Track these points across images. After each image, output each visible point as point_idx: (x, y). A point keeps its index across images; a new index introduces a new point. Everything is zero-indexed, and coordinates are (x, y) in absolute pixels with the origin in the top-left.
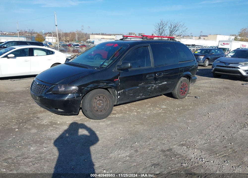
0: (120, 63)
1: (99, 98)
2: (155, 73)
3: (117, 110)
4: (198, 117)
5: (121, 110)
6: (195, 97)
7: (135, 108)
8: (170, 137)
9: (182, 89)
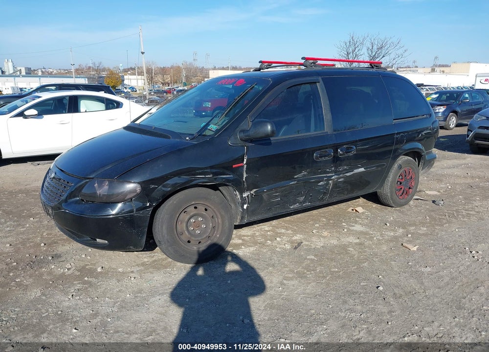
0: (247, 124)
1: (194, 211)
2: (336, 147)
3: (244, 236)
4: (444, 258)
5: (253, 236)
6: (434, 202)
7: (287, 230)
8: (374, 317)
9: (401, 183)
